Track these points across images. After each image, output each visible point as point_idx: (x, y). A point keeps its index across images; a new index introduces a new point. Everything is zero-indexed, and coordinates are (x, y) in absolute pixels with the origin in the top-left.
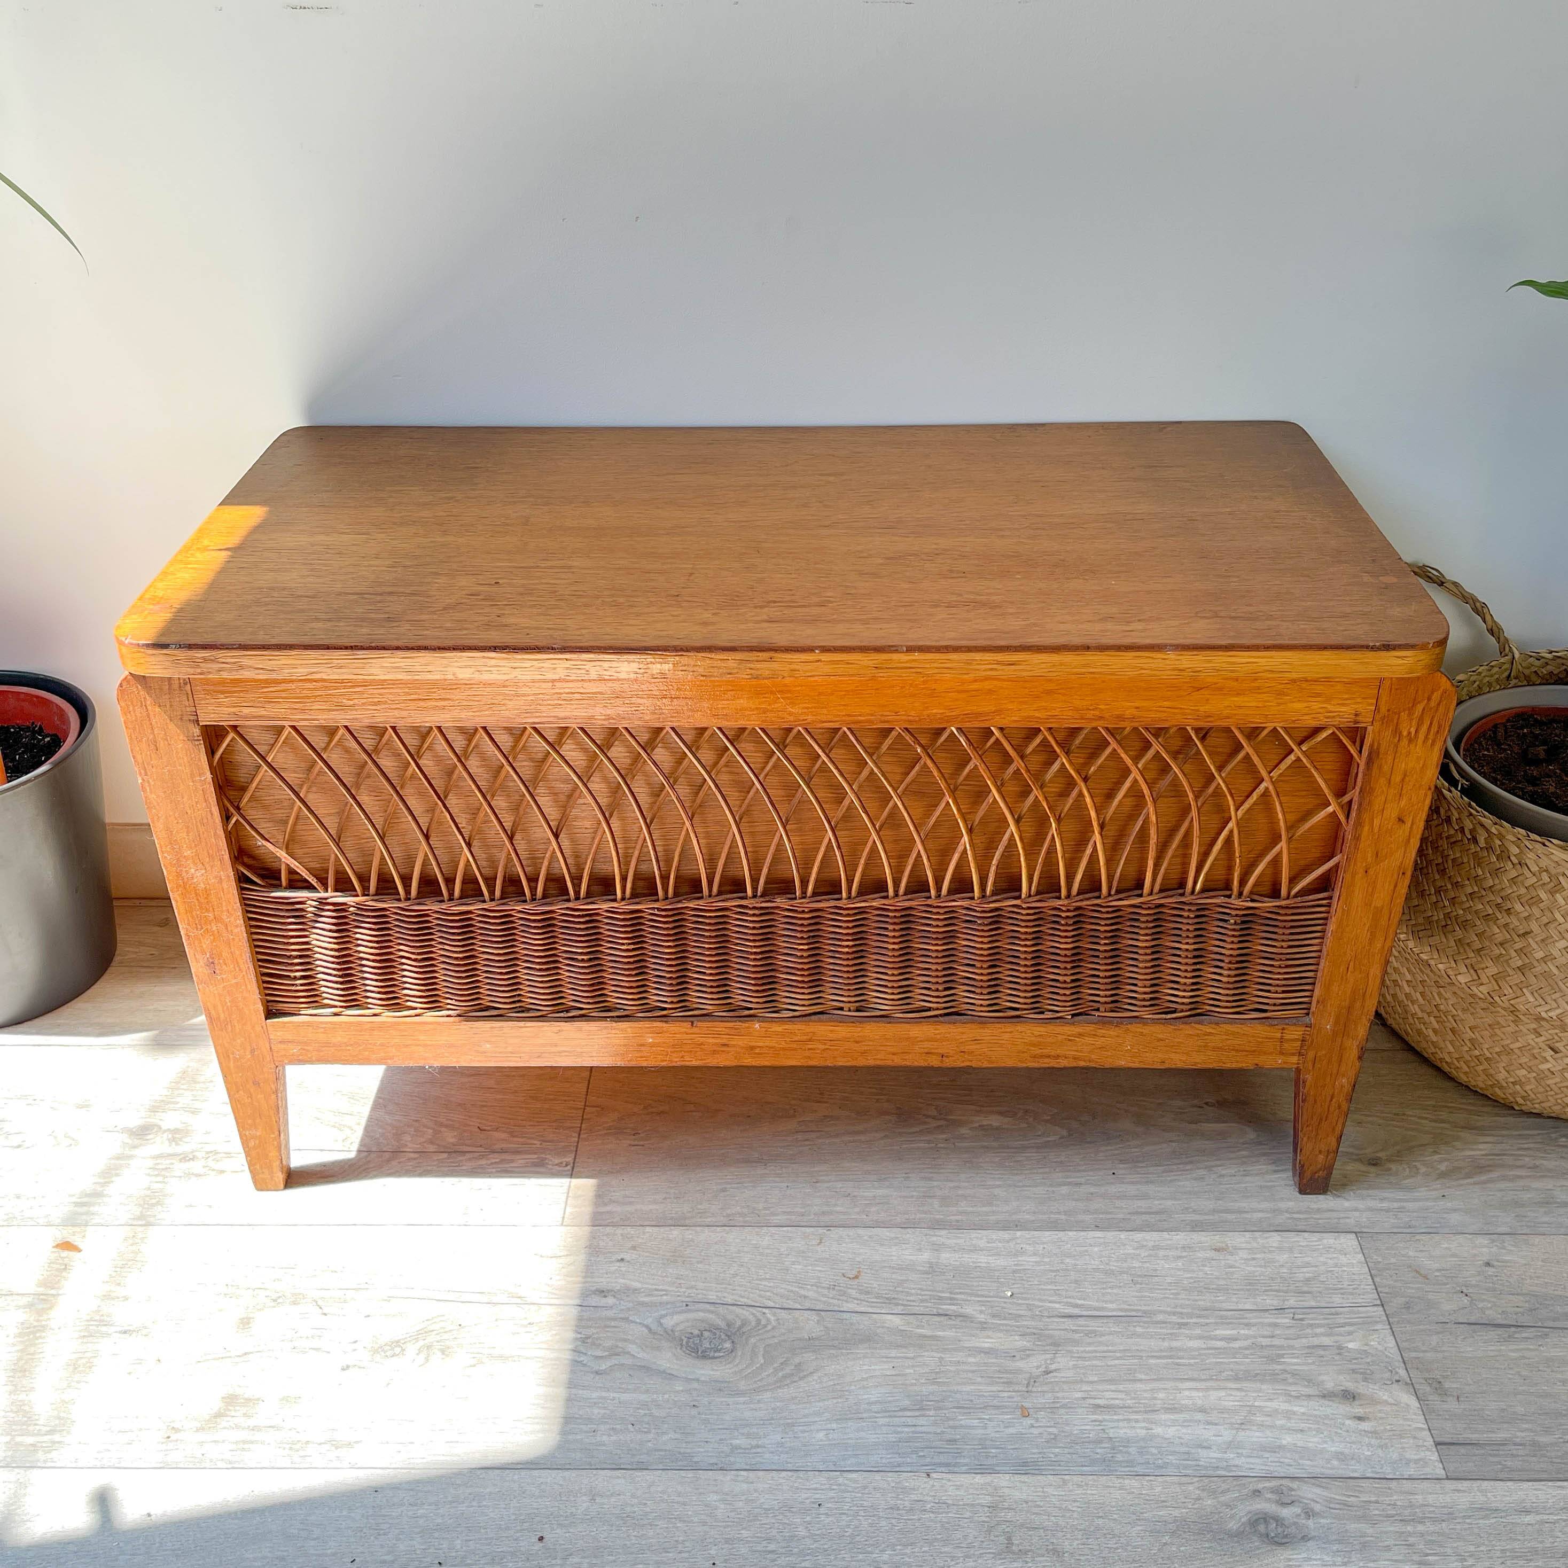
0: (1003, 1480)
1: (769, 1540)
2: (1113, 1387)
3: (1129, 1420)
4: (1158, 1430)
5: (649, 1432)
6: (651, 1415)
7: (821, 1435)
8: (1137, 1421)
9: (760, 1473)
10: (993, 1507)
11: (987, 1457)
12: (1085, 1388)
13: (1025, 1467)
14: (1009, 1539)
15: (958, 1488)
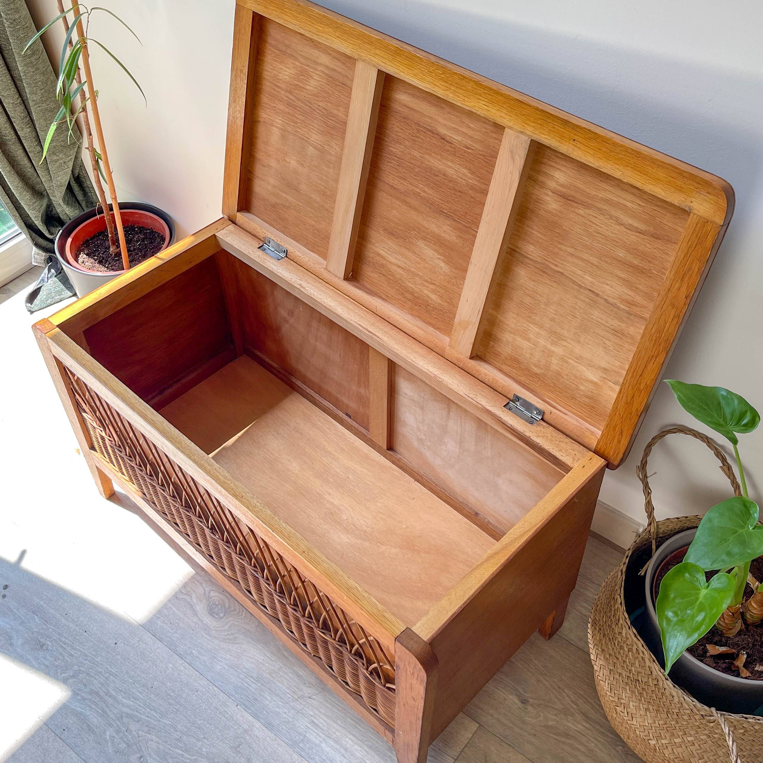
0: (258, 724)
1: (173, 691)
2: (325, 719)
3: (318, 734)
4: (323, 745)
5: (173, 630)
6: (178, 624)
7: (219, 667)
8: (320, 737)
9: (191, 667)
10: (246, 731)
11: (261, 713)
12: (316, 712)
13: (269, 726)
14: (240, 745)
15: (242, 716)
